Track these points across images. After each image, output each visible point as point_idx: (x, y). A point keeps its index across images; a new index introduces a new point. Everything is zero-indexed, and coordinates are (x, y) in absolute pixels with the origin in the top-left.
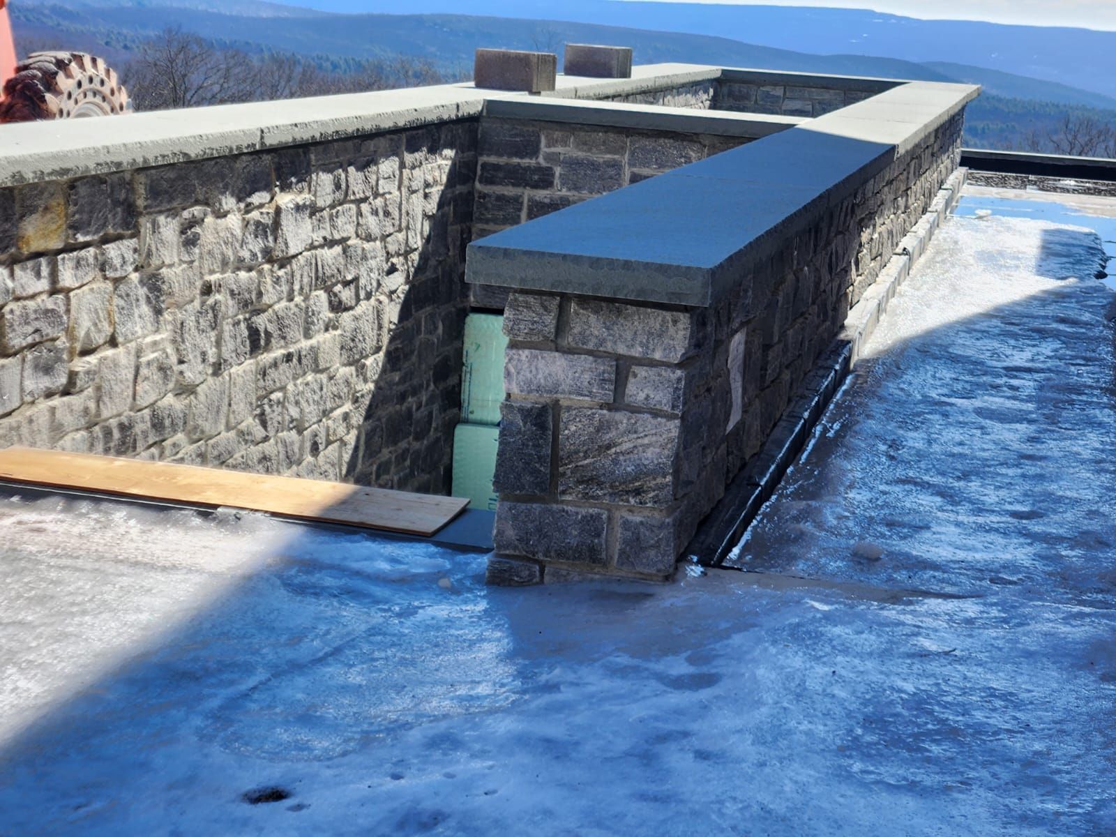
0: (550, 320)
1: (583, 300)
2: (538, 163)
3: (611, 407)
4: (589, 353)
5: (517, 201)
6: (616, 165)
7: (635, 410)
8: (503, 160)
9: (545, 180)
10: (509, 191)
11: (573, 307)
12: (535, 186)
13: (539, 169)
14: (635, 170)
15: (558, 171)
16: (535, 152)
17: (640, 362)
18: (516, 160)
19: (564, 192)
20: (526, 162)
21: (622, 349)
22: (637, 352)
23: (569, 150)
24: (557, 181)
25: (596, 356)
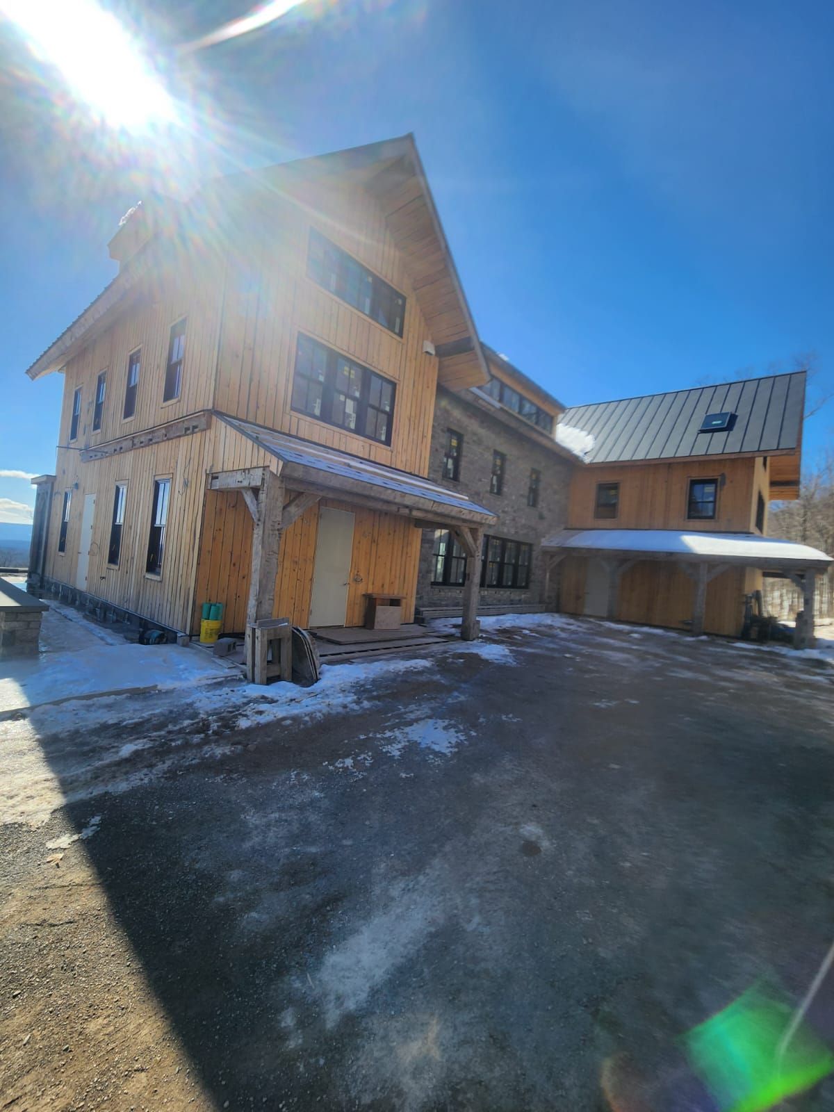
0: (14, 616)
1: (21, 612)
3: (27, 629)
4: (22, 621)
7: (32, 629)
17: (33, 622)
21: (30, 620)
22: (33, 620)
25: (24, 621)
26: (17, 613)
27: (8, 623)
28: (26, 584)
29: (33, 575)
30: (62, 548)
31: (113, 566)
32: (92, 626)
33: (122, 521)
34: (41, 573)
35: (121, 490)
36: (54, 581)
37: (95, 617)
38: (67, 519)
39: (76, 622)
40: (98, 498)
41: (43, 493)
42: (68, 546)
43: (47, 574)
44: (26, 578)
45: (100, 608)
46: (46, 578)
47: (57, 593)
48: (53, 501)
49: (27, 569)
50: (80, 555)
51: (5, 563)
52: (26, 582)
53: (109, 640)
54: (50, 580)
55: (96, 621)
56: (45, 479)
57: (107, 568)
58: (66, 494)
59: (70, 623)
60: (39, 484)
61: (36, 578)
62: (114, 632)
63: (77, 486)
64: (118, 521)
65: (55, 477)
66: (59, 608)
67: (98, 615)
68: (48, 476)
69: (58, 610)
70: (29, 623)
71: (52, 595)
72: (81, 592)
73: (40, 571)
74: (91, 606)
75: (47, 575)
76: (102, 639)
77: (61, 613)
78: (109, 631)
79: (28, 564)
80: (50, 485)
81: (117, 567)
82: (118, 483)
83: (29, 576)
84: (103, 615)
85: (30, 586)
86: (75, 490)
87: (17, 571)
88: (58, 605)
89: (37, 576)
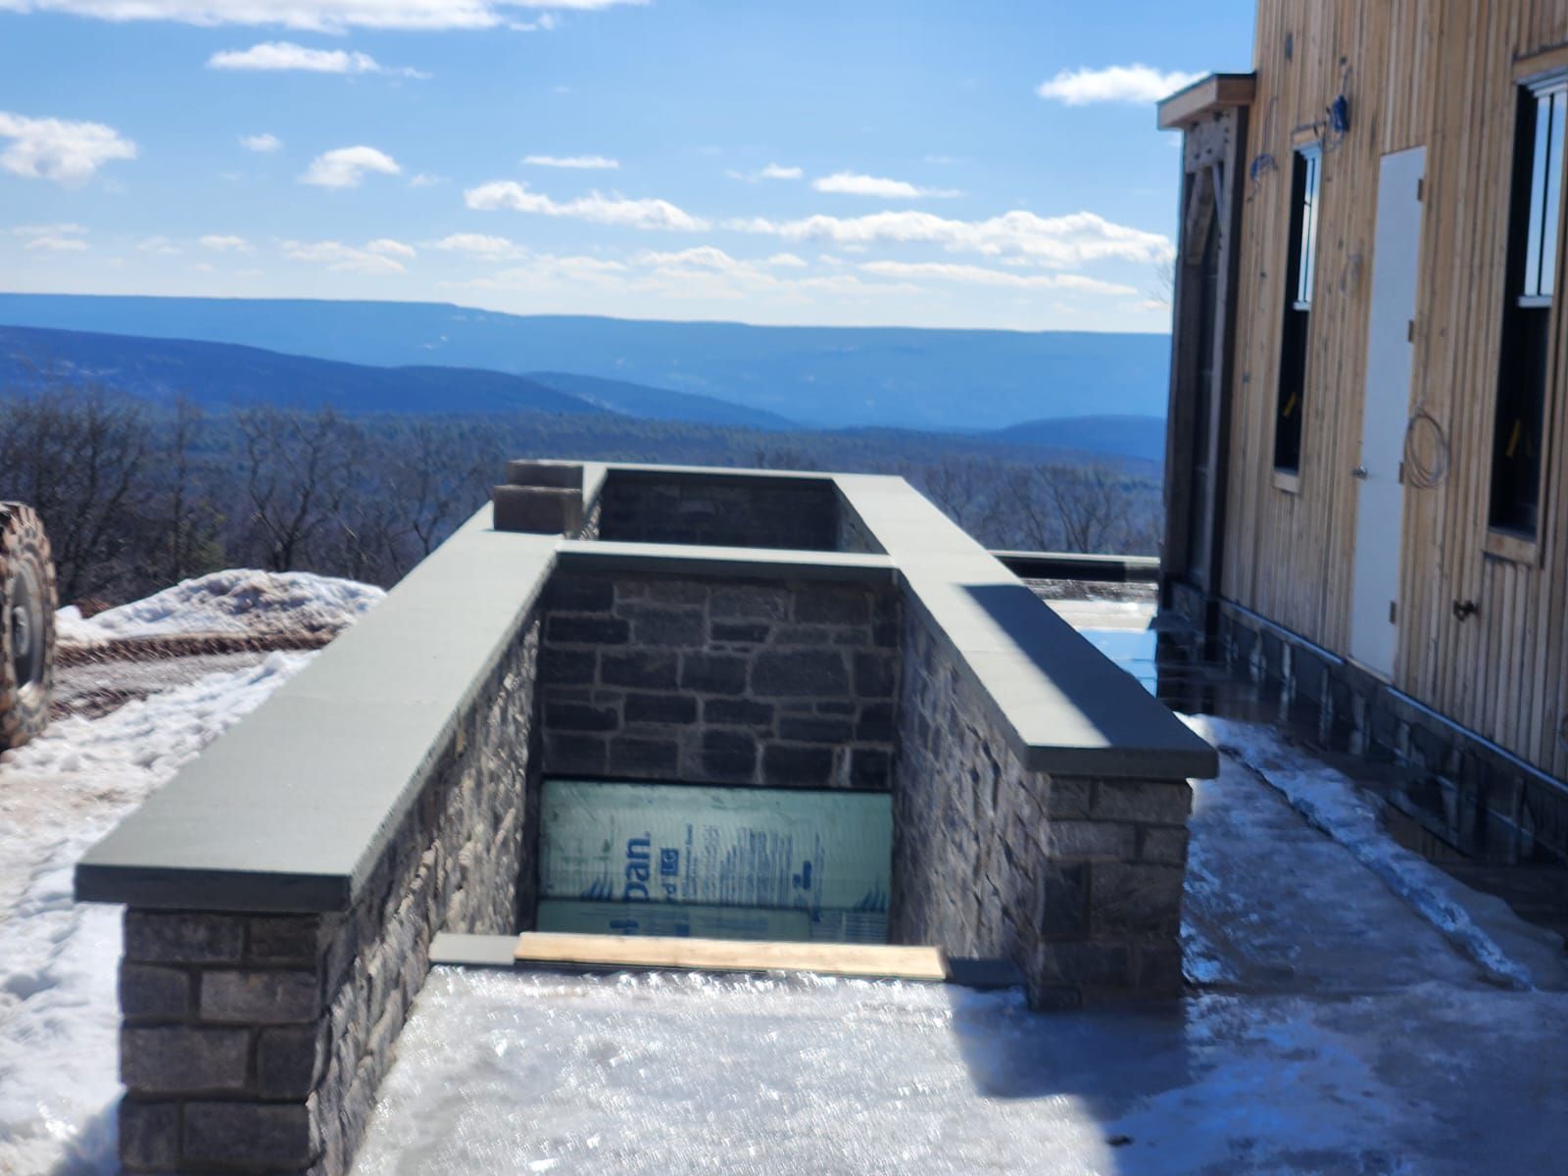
0: (1084, 797)
1: (1110, 781)
2: (612, 617)
3: (1133, 863)
4: (1115, 822)
5: (589, 658)
6: (697, 616)
7: (1150, 863)
8: (573, 615)
9: (619, 633)
10: (580, 647)
11: (1102, 787)
12: (610, 641)
13: (613, 623)
14: (718, 620)
15: (632, 624)
16: (605, 602)
17: (1154, 826)
18: (587, 614)
19: (641, 647)
20: (598, 615)
21: (1140, 817)
22: (1152, 818)
23: (645, 600)
24: (632, 636)
25: (1119, 823)
26: (1095, 780)
27: (1064, 827)
28: (1153, 636)
29: (1179, 592)
30: (1288, 454)
31: (1511, 545)
32: (1415, 871)
33: (1549, 286)
34: (1206, 586)
35: (1543, 104)
36: (1259, 624)
37: (1435, 825)
38: (1304, 301)
39: (1346, 846)
40: (1436, 162)
41: (1208, 171)
42: (1314, 437)
43: (1231, 589)
44: (1151, 610)
45: (1461, 778)
46: (1227, 609)
47: (1272, 687)
48: (1247, 207)
49: (1154, 561)
50: (1363, 484)
51: (1085, 531)
52: (1154, 624)
53: (1493, 957)
54: (1248, 618)
55: (1435, 848)
56: (1209, 96)
57: (1486, 555)
58: (1300, 163)
59: (1323, 847)
60: (1190, 125)
61: (1189, 603)
62: (1519, 914)
63: (1343, 112)
64: (1530, 287)
65: (1253, 77)
66: (1275, 767)
67: (1452, 811)
68: (1221, 77)
69: (1269, 776)
70: (1141, 831)
71: (1254, 698)
72: (1372, 686)
73: (1203, 572)
74: (1418, 759)
75: (1233, 596)
76: (1460, 946)
77: (1283, 793)
78: (1495, 906)
79: (1159, 535)
80: (1231, 122)
81: (1530, 551)
82: (1525, 73)
83: (1165, 600)
84: (1470, 813)
85: (1169, 647)
86: (1335, 136)
87: (1117, 573)
88: (1273, 748)
89: (1194, 596)
